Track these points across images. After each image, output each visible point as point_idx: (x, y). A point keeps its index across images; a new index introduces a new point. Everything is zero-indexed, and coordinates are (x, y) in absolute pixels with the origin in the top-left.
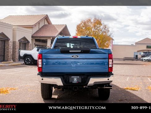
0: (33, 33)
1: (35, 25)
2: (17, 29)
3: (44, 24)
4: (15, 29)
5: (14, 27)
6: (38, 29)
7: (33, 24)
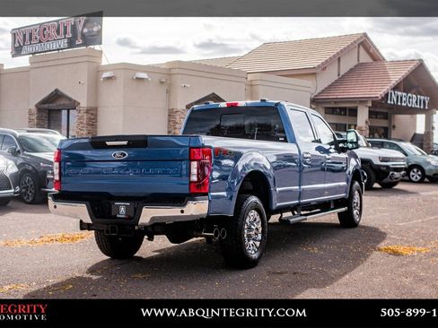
0: (319, 91)
1: (324, 67)
2: (259, 82)
3: (356, 63)
4: (254, 83)
5: (250, 77)
6: (337, 78)
7: (316, 65)
